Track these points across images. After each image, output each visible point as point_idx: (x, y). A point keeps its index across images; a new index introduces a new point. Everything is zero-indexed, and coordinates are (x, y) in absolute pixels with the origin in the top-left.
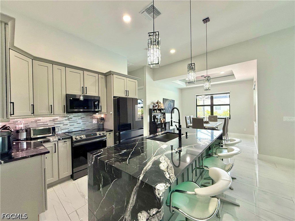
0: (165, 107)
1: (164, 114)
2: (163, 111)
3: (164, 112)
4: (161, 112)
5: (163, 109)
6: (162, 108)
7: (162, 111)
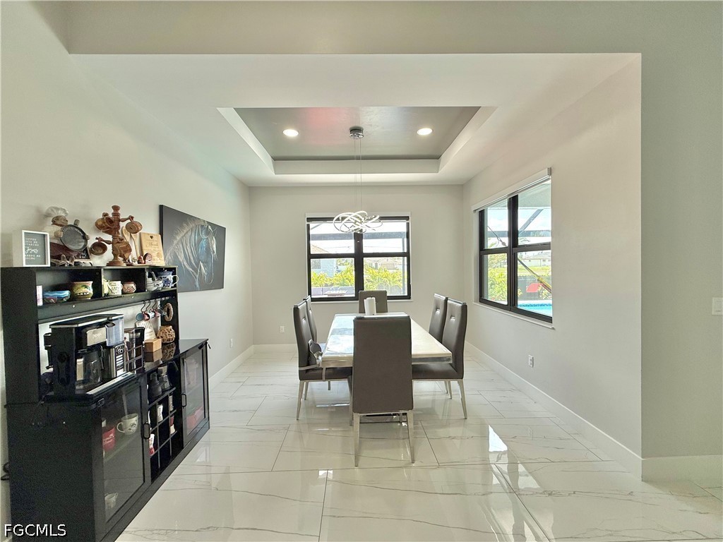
0: (176, 257)
1: (170, 297)
2: (161, 284)
3: (169, 288)
4: (141, 288)
5: (157, 271)
6: (149, 263)
7: (153, 285)
